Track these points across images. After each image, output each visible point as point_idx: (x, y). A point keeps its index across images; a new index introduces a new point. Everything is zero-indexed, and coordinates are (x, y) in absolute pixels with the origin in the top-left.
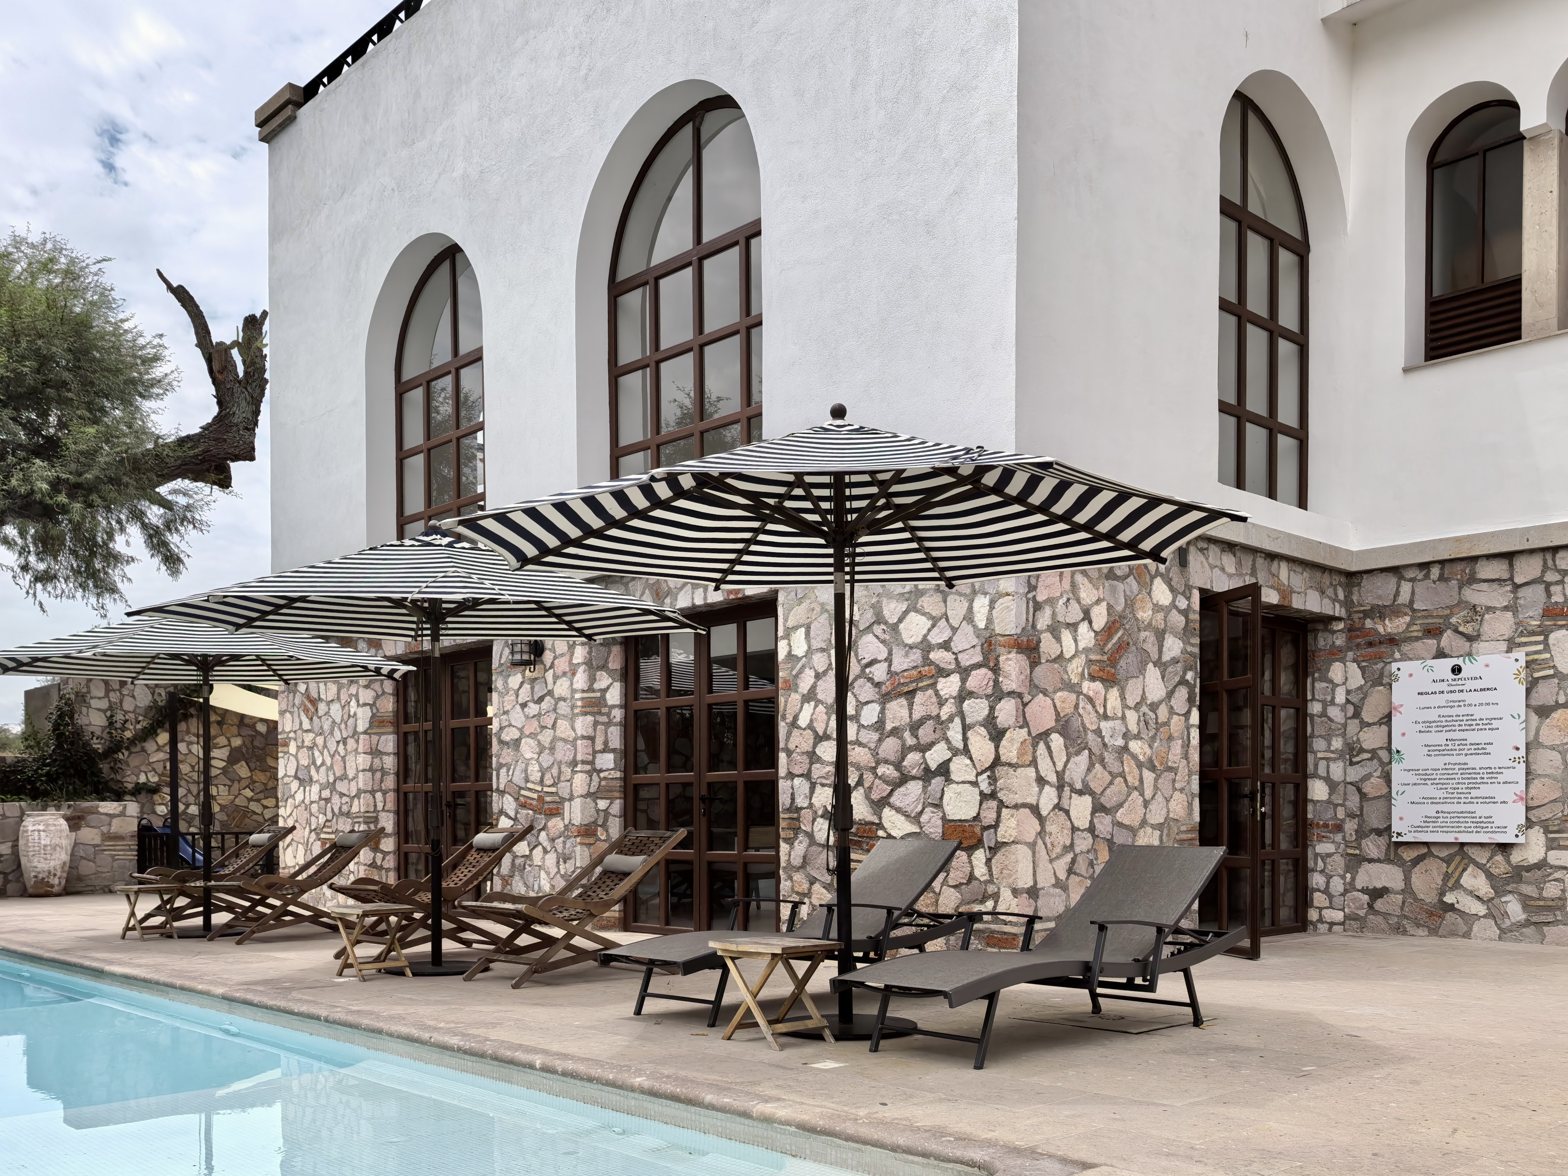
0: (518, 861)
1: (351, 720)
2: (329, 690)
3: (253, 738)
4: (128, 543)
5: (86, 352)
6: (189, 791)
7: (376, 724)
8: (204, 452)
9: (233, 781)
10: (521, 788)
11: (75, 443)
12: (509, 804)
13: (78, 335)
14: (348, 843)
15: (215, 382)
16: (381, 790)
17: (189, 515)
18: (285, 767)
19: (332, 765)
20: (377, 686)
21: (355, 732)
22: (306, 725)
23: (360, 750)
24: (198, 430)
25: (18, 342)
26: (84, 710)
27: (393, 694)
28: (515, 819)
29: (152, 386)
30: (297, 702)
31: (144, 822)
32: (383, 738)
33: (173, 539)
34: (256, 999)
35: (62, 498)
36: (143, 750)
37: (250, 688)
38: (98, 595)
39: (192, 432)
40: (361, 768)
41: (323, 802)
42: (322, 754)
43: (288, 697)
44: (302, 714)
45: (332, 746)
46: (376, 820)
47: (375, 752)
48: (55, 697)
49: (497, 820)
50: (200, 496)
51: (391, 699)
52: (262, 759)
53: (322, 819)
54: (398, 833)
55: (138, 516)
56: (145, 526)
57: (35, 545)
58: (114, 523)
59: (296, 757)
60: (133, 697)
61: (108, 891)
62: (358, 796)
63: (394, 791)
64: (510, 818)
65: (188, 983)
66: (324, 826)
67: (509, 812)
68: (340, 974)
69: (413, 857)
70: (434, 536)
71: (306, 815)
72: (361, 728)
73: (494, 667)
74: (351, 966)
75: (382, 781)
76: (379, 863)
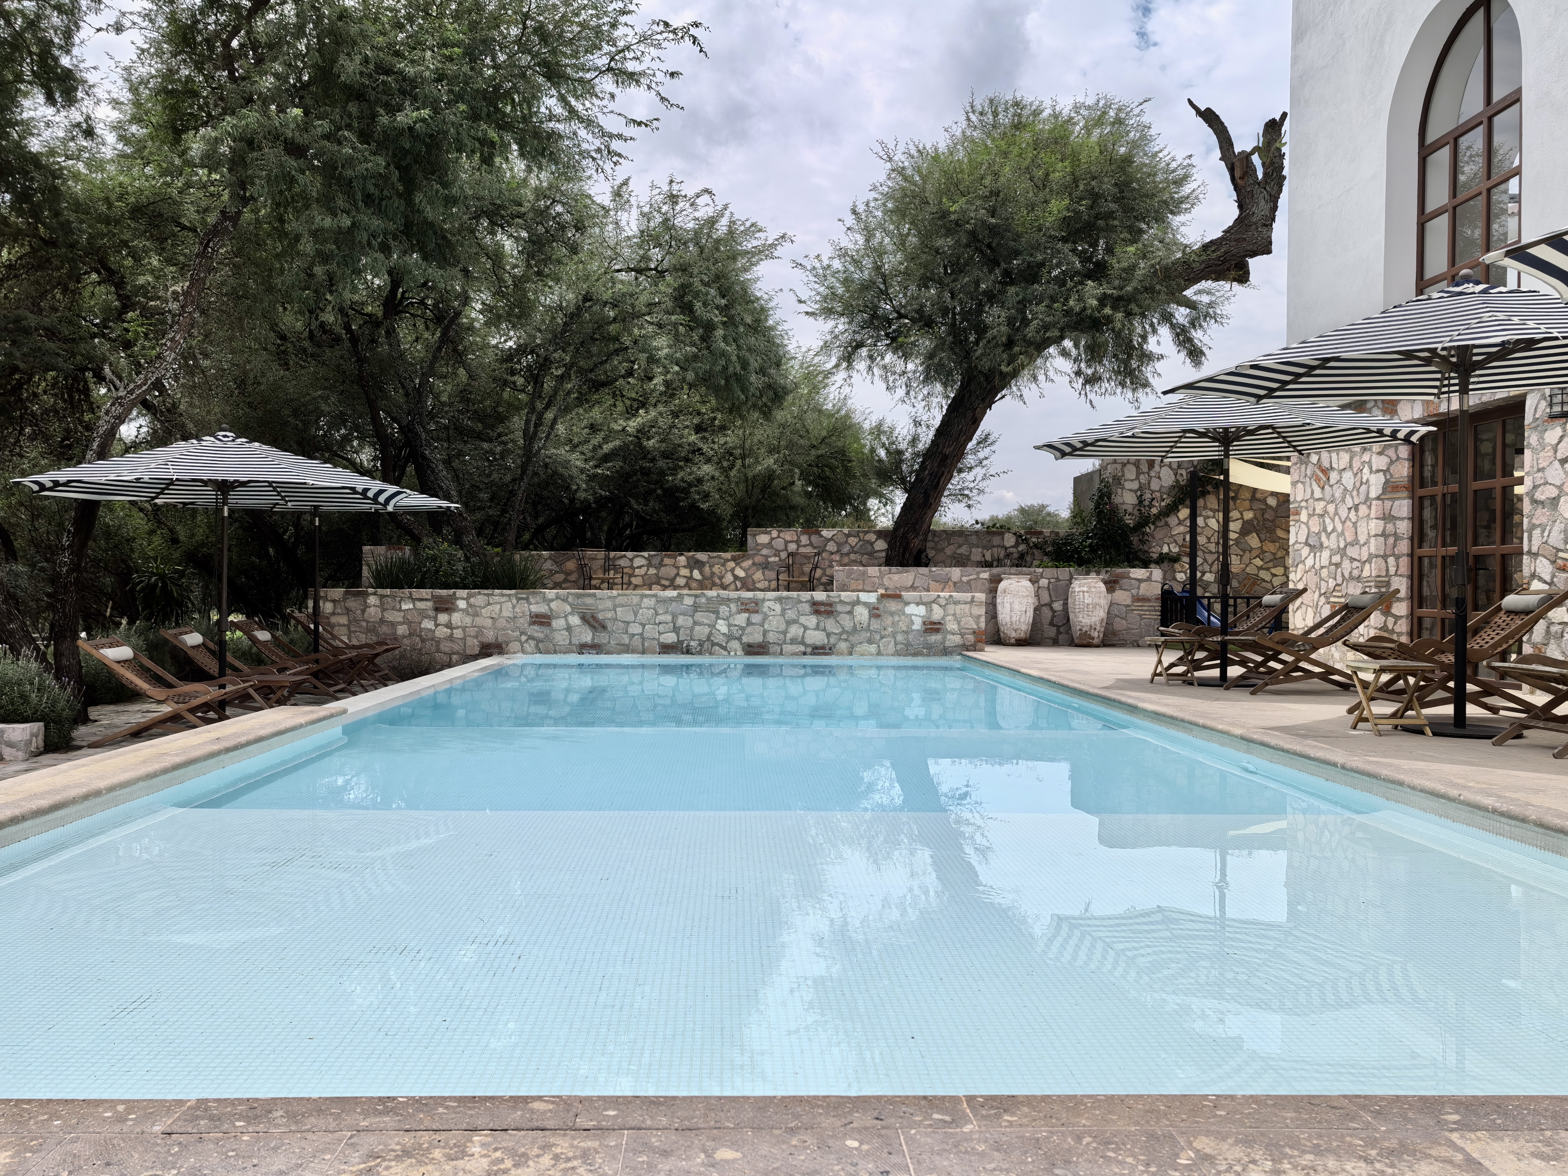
0: (1554, 629)
1: (1364, 487)
2: (1340, 459)
3: (1263, 511)
4: (1159, 343)
5: (1128, 184)
6: (1205, 560)
7: (1389, 489)
8: (1226, 253)
9: (1244, 551)
10: (1558, 550)
11: (1119, 262)
12: (1544, 568)
13: (1122, 169)
14: (1360, 604)
15: (1236, 188)
16: (1393, 555)
17: (1211, 311)
18: (1297, 534)
19: (1343, 531)
20: (1391, 452)
21: (1367, 498)
22: (1318, 494)
23: (1373, 515)
24: (1220, 234)
25: (1077, 186)
26: (1119, 491)
27: (1408, 459)
28: (1550, 584)
29: (1182, 202)
30: (1309, 473)
31: (1166, 587)
32: (1397, 503)
33: (1197, 335)
34: (1273, 742)
35: (1108, 311)
36: (1167, 524)
37: (1262, 465)
38: (1134, 390)
39: (1215, 237)
40: (1373, 533)
41: (1333, 567)
42: (1333, 520)
43: (1300, 468)
44: (1314, 483)
45: (1343, 513)
46: (1388, 584)
47: (1388, 517)
48: (1097, 480)
49: (1529, 584)
50: (1221, 293)
51: (1406, 464)
52: (1272, 531)
53: (1332, 583)
54: (1412, 598)
55: (1167, 318)
56: (1173, 326)
57: (1085, 352)
58: (1147, 327)
59: (1307, 524)
60: (1159, 478)
61: (1136, 645)
62: (1370, 561)
63: (1408, 555)
64: (1545, 582)
65: (1209, 723)
66: (1334, 590)
67: (1543, 575)
68: (1354, 727)
69: (1427, 623)
70: (1466, 285)
71: (1316, 579)
72: (1373, 494)
73: (1526, 422)
74: (1366, 720)
75: (1394, 546)
76: (1390, 627)
